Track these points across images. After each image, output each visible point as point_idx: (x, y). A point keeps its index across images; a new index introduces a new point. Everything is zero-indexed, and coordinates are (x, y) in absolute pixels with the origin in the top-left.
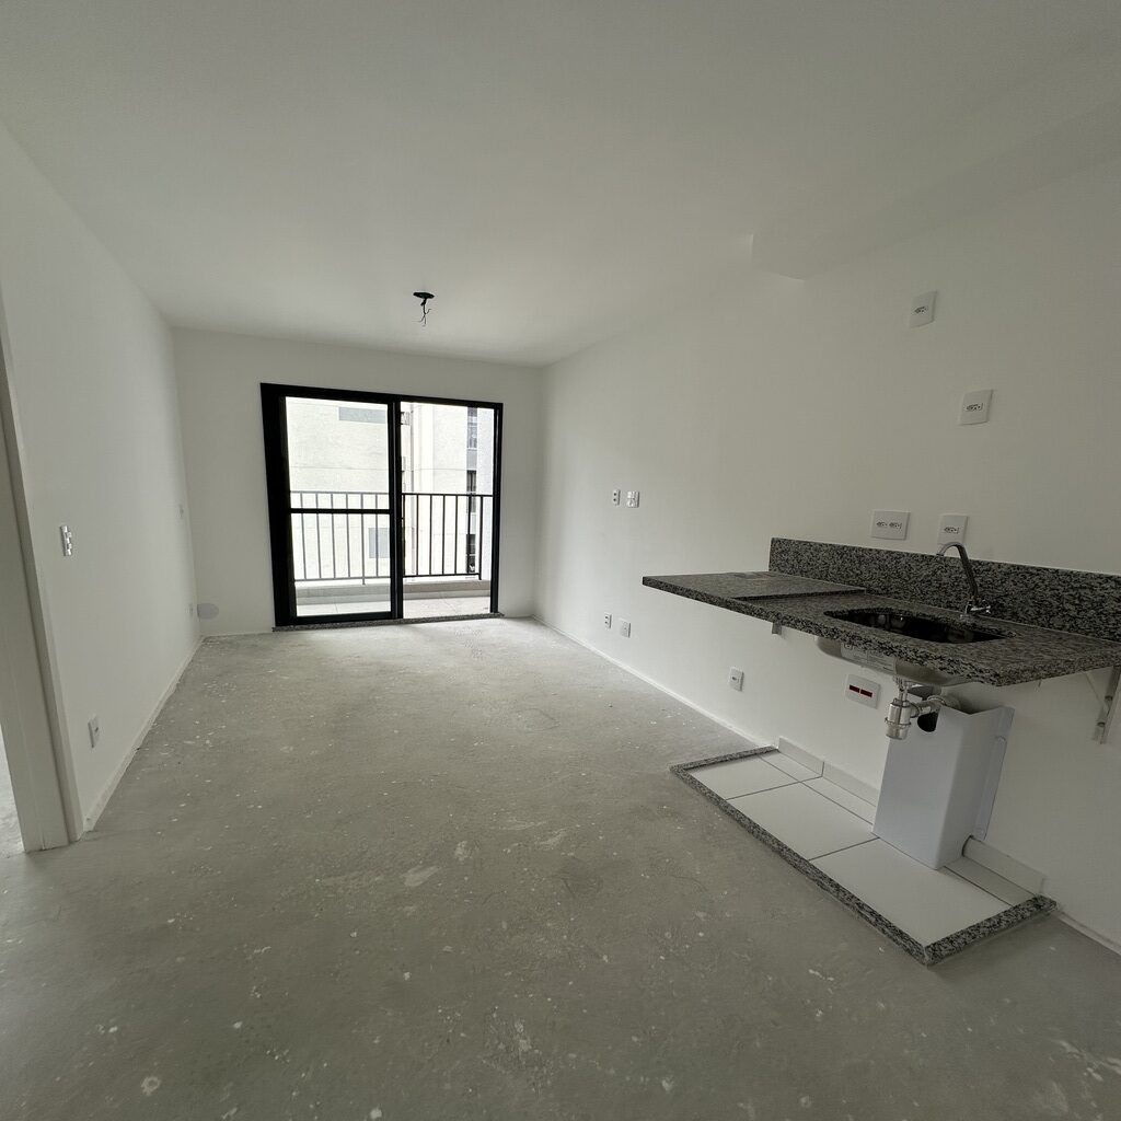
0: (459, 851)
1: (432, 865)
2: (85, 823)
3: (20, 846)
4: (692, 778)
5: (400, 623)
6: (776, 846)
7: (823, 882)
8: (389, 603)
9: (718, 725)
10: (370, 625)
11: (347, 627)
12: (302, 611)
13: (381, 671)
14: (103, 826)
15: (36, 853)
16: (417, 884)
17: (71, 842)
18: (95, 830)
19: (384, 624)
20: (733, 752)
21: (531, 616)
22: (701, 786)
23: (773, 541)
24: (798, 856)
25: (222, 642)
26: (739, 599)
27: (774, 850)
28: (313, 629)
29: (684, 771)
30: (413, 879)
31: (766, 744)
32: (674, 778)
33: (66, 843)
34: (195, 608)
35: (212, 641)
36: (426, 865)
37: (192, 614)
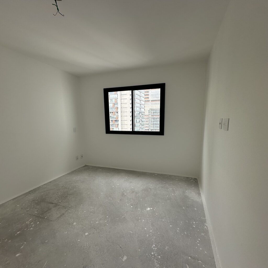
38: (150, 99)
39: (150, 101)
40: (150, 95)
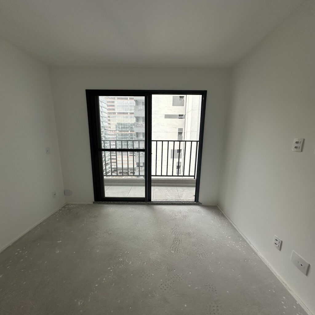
8: (144, 193)
38: (117, 111)
39: (117, 113)
40: (116, 106)
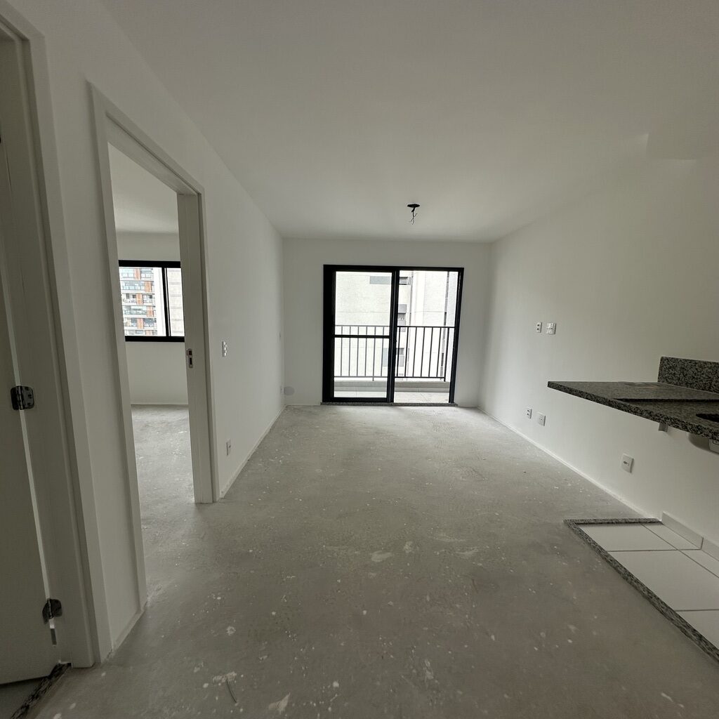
0: (407, 547)
1: (389, 552)
2: (221, 493)
3: (193, 500)
4: (581, 530)
5: (391, 405)
6: (646, 593)
7: (686, 630)
8: (386, 393)
9: (610, 496)
10: (374, 405)
11: (360, 405)
12: (337, 394)
13: (376, 433)
14: (228, 496)
15: (200, 504)
16: (379, 561)
17: (214, 502)
18: (224, 498)
19: (382, 405)
20: (620, 518)
21: (476, 407)
22: (587, 537)
23: (662, 359)
24: (665, 605)
25: (295, 409)
26: (621, 400)
27: (644, 596)
28: (342, 405)
29: (576, 525)
30: (377, 557)
31: (651, 516)
32: (566, 528)
33: (211, 502)
34: (283, 390)
35: (290, 408)
36: (386, 550)
37: (281, 392)
